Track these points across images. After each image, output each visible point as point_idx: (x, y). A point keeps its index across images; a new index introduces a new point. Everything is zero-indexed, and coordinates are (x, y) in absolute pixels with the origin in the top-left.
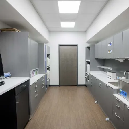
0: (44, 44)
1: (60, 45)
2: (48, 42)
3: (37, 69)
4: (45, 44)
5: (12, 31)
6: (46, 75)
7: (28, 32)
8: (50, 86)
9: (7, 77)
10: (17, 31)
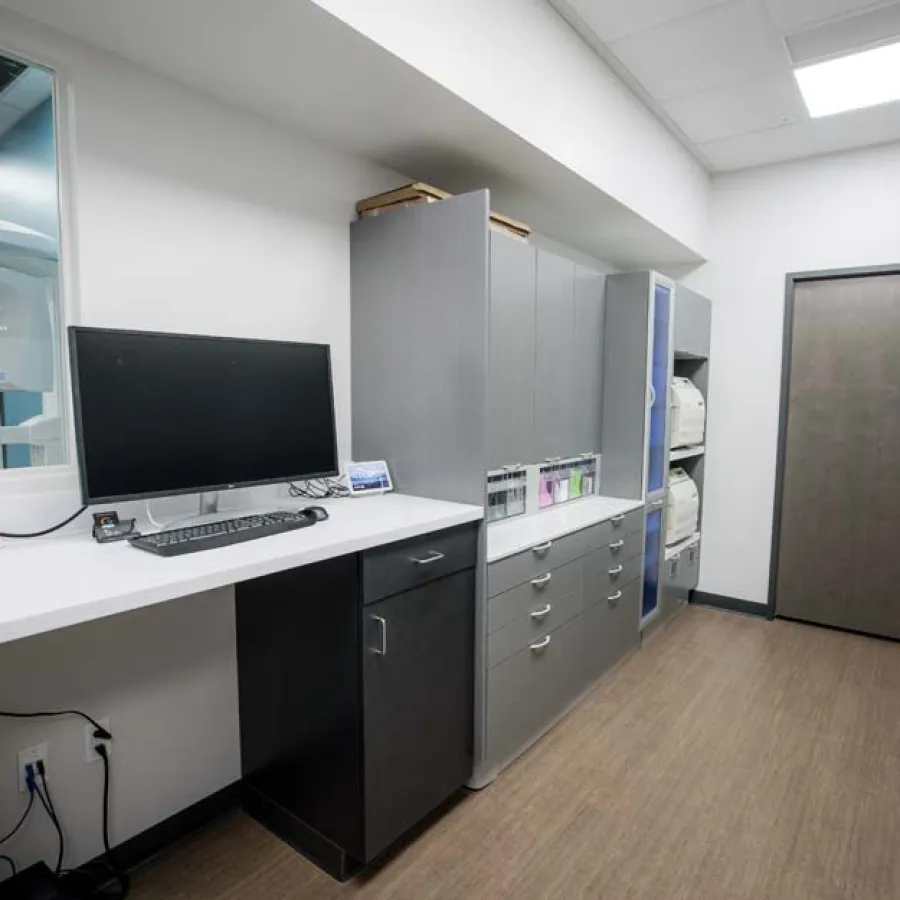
0: (646, 277)
1: (798, 280)
2: (696, 262)
3: (589, 462)
4: (655, 277)
5: (407, 205)
6: (657, 515)
7: (487, 191)
8: (694, 597)
9: (367, 486)
10: (430, 200)
